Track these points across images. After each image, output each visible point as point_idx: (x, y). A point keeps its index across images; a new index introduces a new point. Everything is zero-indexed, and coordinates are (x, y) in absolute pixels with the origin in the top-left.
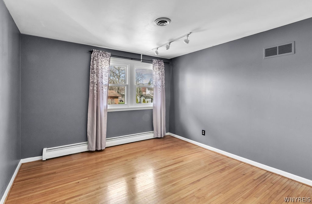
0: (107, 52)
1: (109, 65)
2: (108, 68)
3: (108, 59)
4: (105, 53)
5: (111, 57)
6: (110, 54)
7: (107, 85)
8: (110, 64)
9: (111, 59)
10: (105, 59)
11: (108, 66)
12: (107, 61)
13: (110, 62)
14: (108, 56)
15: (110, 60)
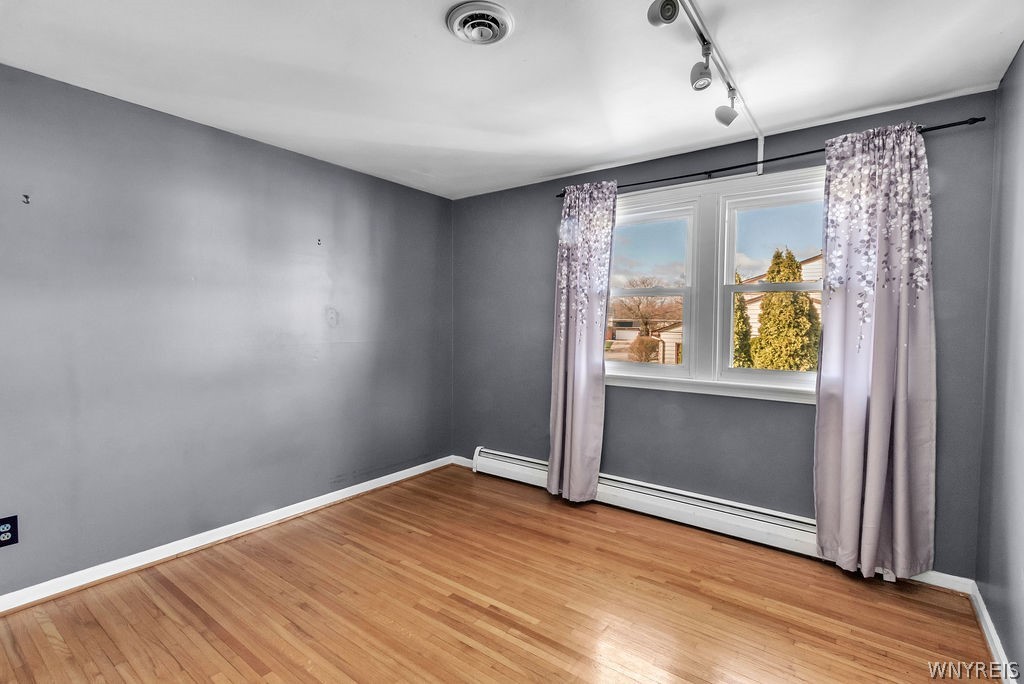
0: (604, 183)
1: (610, 223)
2: (607, 237)
3: (610, 203)
4: (599, 186)
5: (618, 196)
6: (613, 184)
7: (605, 295)
8: (614, 221)
9: (618, 202)
10: (599, 208)
11: (608, 230)
12: (605, 212)
13: (617, 212)
14: (607, 193)
15: (614, 207)
